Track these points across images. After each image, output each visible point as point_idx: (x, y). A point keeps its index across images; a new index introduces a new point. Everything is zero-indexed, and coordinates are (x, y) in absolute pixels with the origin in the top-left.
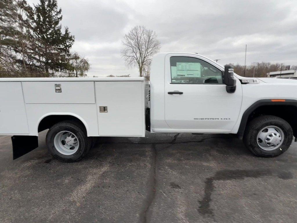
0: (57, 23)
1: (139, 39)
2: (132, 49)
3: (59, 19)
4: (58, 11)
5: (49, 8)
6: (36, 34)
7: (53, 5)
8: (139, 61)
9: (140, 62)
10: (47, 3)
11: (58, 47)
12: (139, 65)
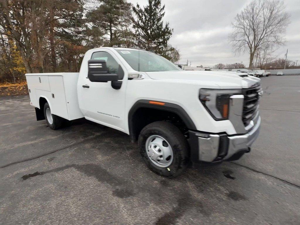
0: (159, 20)
1: (255, 16)
2: (243, 31)
3: (162, 15)
4: (162, 7)
5: (154, 7)
6: (143, 32)
7: (158, 3)
8: (251, 45)
9: (253, 46)
10: (153, 3)
11: (158, 41)
12: (251, 51)
